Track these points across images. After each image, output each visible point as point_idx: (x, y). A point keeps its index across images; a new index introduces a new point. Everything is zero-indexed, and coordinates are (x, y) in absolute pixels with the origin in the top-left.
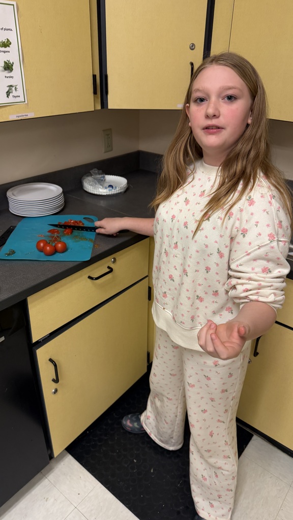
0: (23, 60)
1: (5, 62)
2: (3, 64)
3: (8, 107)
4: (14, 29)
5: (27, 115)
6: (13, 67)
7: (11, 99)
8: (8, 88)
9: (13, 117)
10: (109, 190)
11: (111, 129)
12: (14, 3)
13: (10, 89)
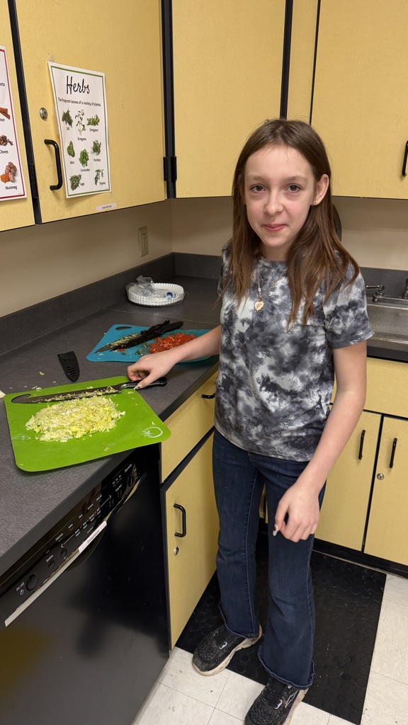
0: (108, 141)
1: (94, 143)
2: (92, 145)
3: (96, 197)
4: (102, 105)
5: (110, 206)
6: (101, 148)
7: (99, 187)
8: (96, 173)
9: (99, 209)
10: (168, 299)
11: (145, 227)
12: (103, 74)
13: (98, 175)
